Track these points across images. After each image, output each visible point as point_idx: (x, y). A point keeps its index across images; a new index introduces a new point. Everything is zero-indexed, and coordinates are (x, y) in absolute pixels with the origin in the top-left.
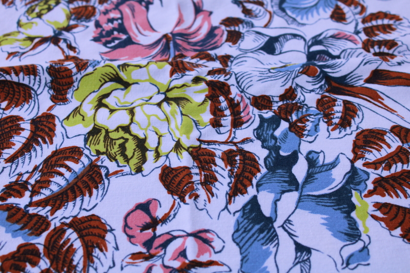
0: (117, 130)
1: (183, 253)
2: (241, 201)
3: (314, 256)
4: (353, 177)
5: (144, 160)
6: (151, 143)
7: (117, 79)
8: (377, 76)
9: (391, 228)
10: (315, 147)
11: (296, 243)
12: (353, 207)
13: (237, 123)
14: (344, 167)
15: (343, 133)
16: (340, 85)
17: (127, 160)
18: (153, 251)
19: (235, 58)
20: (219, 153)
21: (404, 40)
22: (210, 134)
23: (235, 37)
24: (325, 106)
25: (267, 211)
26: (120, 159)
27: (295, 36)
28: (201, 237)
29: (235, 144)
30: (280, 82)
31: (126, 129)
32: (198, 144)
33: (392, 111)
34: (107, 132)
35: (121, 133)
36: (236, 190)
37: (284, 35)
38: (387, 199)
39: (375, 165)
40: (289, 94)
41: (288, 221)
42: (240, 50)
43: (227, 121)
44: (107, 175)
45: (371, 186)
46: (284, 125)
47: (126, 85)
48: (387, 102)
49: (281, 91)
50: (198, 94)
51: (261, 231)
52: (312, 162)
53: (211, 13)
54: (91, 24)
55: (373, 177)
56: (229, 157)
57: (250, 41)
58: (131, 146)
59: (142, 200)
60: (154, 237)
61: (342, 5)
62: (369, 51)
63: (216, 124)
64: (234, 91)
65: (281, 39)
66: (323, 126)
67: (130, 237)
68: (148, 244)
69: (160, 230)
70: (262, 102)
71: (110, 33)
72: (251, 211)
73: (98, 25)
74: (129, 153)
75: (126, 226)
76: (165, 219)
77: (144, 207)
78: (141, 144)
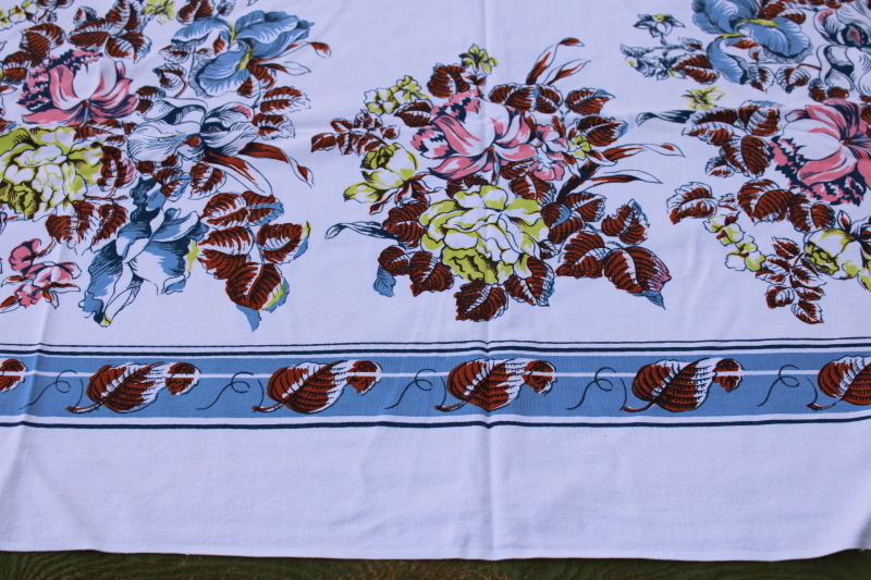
0: (21, 184)
1: (48, 278)
2: (103, 243)
3: (144, 285)
4: (196, 230)
5: (37, 209)
6: (45, 197)
7: (28, 141)
8: (252, 149)
9: (209, 267)
10: (175, 206)
11: (134, 275)
12: (186, 251)
13: (119, 184)
14: (193, 221)
15: (203, 195)
16: (216, 155)
17: (23, 208)
18: (27, 276)
19: (139, 126)
20: (97, 207)
21: (291, 116)
22: (95, 191)
23: (145, 106)
24: (197, 172)
25: (120, 251)
26: (18, 208)
27: (198, 107)
28: (65, 267)
29: (112, 200)
30: (164, 150)
31: (28, 184)
32: (83, 198)
33: (250, 178)
34: (13, 185)
35: (24, 187)
36: (101, 235)
37: (189, 106)
38: (216, 247)
39: (216, 222)
40: (171, 161)
41: (134, 259)
42: (145, 118)
43: (111, 182)
44: (5, 219)
45: (206, 237)
46: (158, 186)
47: (36, 146)
48: (251, 171)
49: (164, 158)
50: (94, 156)
51: (111, 265)
52: (168, 217)
53: (131, 81)
54: (20, 87)
55: (211, 230)
56: (104, 211)
57: (157, 111)
58: (29, 198)
59: (28, 239)
60: (31, 266)
61: (253, 78)
62: (256, 125)
63: (102, 183)
64: (124, 156)
65: (184, 110)
66: (189, 188)
67: (13, 265)
68: (25, 271)
69: (37, 261)
70: (145, 166)
71: (35, 96)
72: (108, 251)
73: (26, 88)
74: (26, 203)
75: (12, 257)
76: (42, 254)
77: (28, 245)
78: (38, 197)
